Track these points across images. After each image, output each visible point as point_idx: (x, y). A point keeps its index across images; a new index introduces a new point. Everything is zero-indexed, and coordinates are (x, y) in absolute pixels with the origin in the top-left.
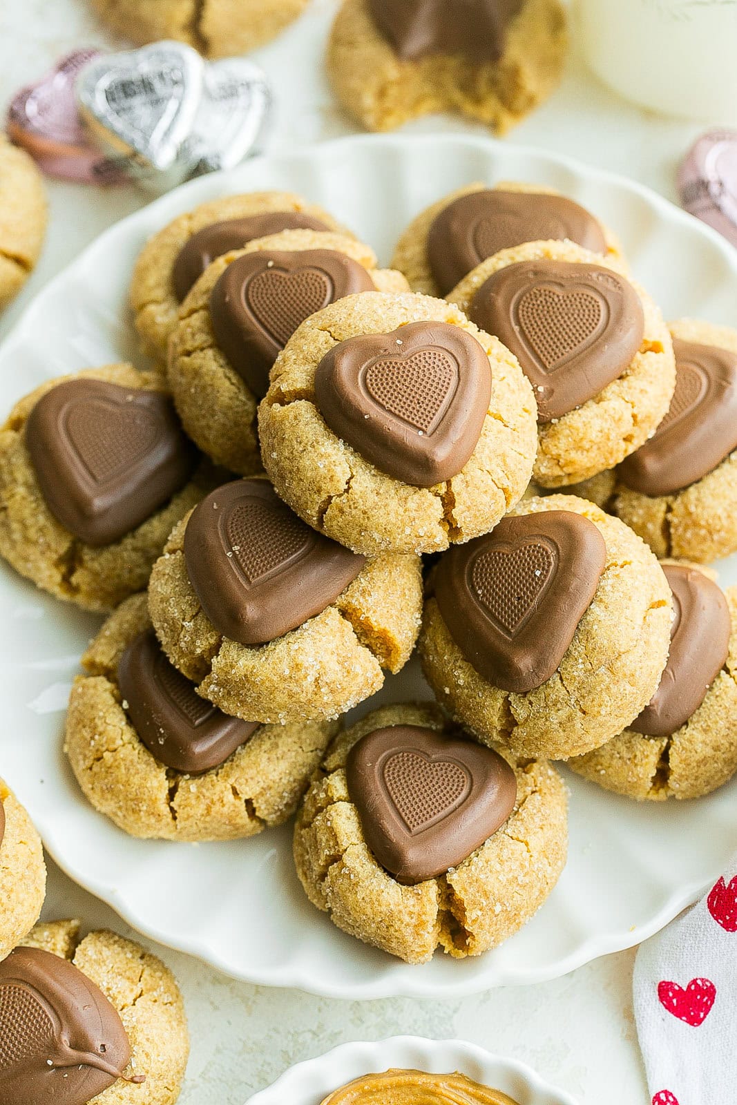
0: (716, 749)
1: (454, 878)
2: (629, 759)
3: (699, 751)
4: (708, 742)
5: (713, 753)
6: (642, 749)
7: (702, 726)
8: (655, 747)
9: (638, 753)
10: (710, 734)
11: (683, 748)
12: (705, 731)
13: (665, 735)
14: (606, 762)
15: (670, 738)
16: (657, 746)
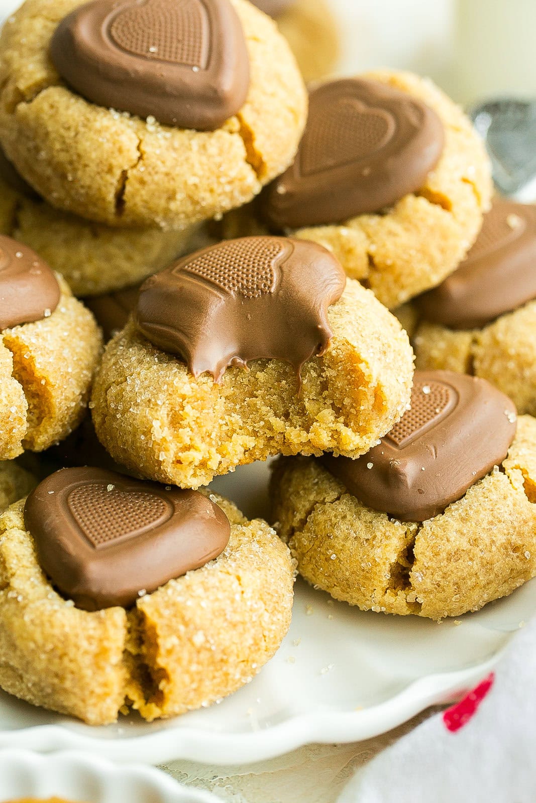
0: (475, 542)
1: (145, 603)
2: (367, 540)
3: (452, 539)
4: (465, 531)
5: (469, 547)
6: (383, 530)
7: (460, 515)
8: (400, 530)
9: (378, 534)
10: (469, 524)
11: (433, 533)
12: (464, 520)
13: (413, 521)
14: (338, 543)
15: (420, 525)
16: (403, 529)
